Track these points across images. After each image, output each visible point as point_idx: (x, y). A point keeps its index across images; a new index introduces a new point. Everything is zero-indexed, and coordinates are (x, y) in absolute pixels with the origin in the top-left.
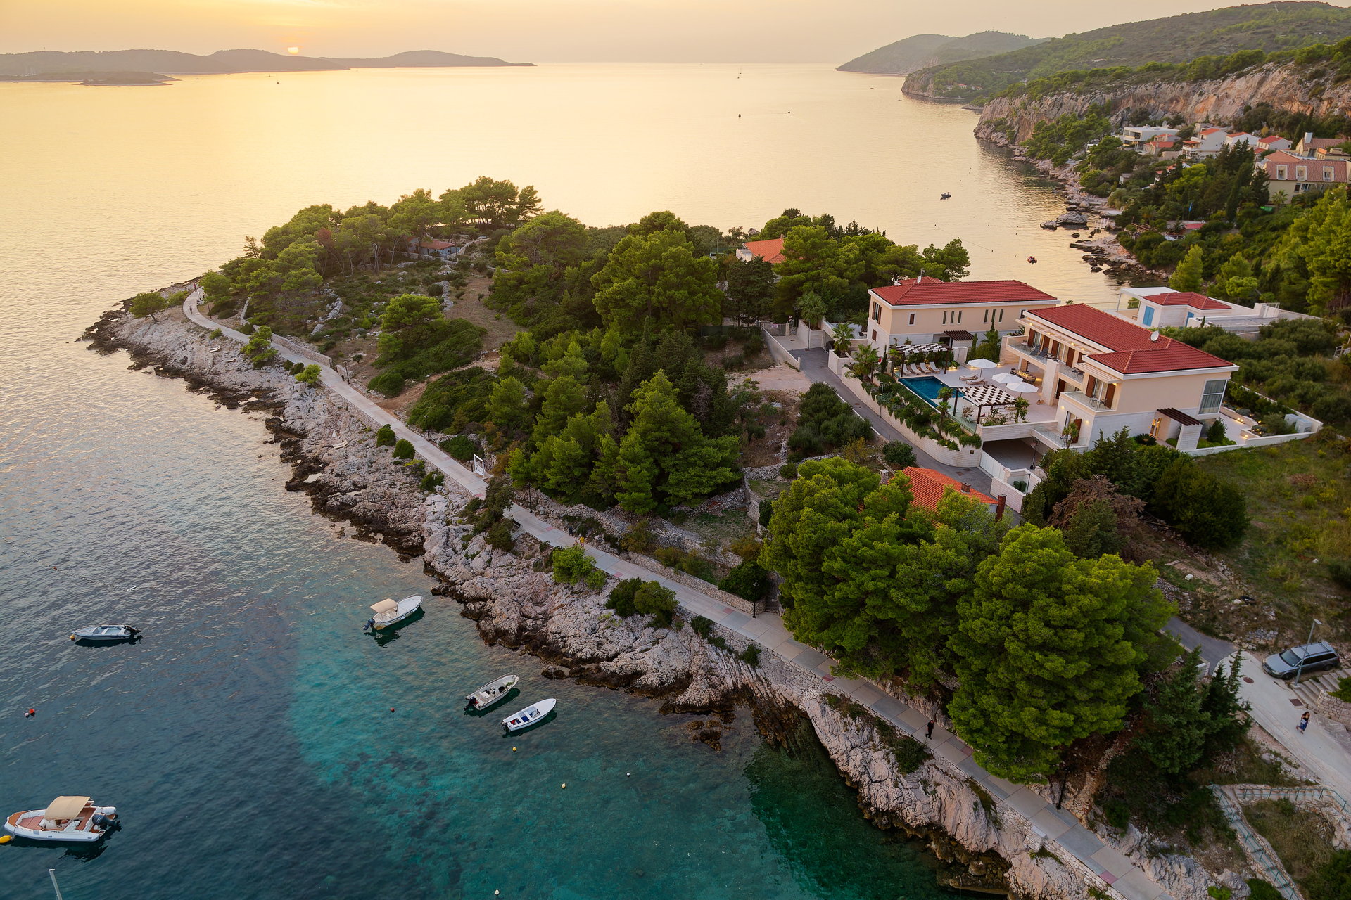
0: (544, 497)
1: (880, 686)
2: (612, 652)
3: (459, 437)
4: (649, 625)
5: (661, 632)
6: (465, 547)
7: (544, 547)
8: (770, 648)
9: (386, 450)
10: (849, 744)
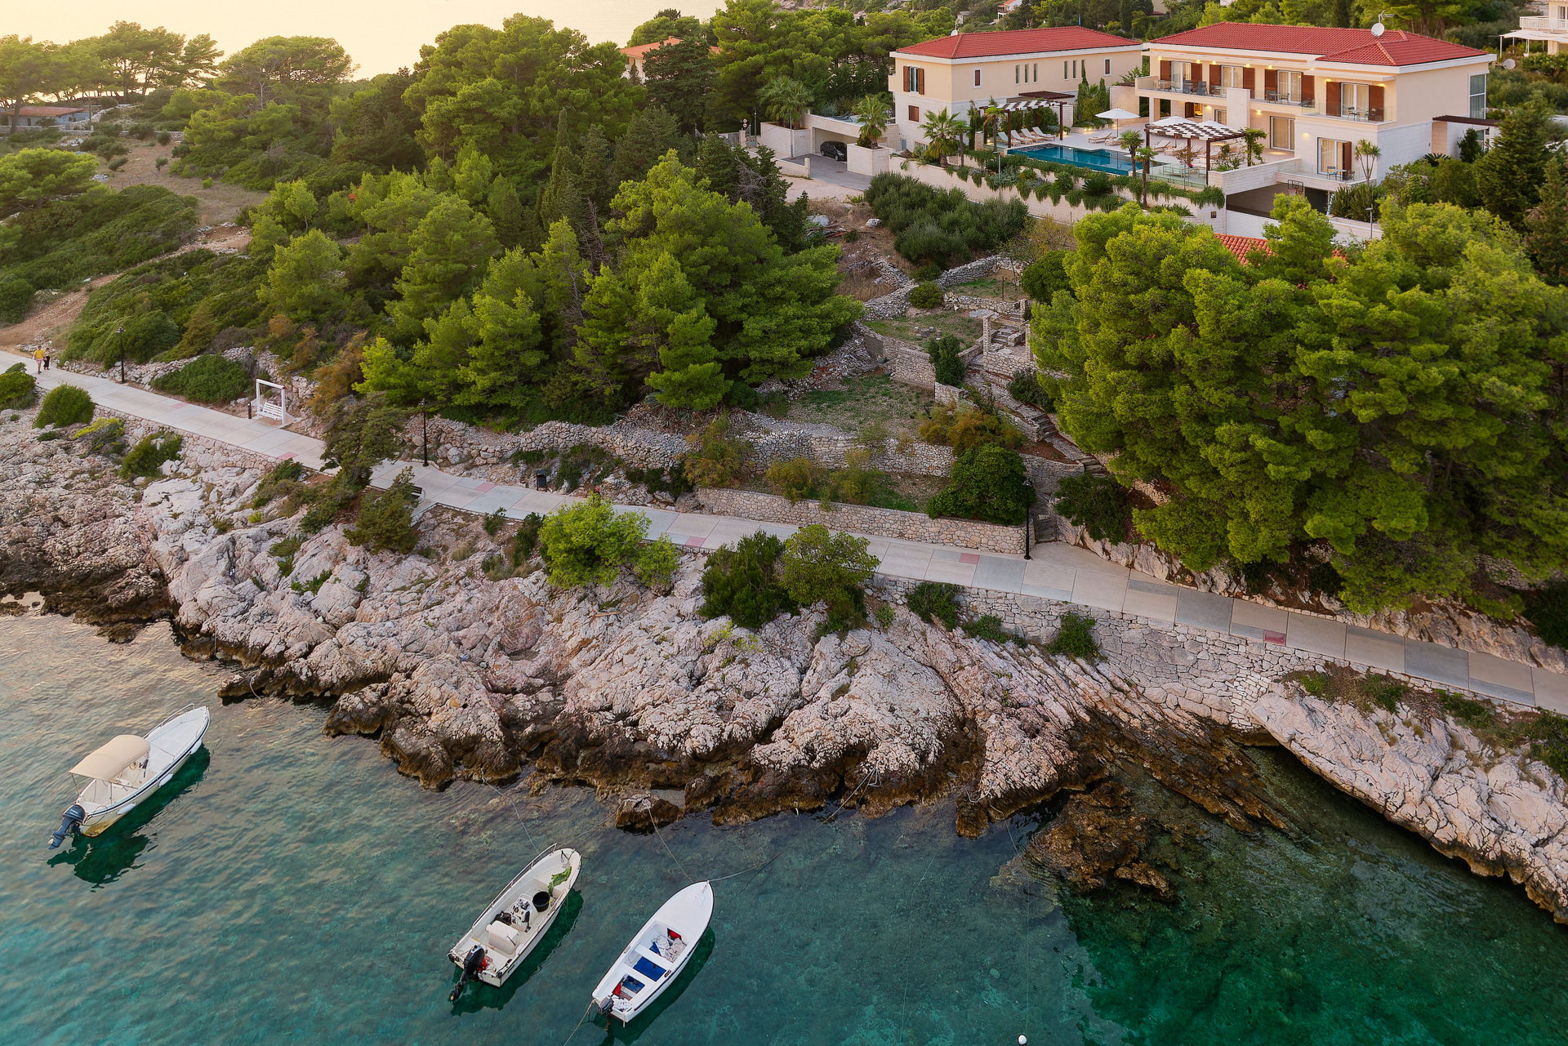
0: (458, 426)
1: (1382, 627)
2: (762, 719)
3: (203, 362)
4: (823, 630)
5: (857, 639)
6: (286, 570)
7: (494, 524)
8: (1115, 609)
9: (15, 419)
10: (1423, 773)
